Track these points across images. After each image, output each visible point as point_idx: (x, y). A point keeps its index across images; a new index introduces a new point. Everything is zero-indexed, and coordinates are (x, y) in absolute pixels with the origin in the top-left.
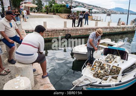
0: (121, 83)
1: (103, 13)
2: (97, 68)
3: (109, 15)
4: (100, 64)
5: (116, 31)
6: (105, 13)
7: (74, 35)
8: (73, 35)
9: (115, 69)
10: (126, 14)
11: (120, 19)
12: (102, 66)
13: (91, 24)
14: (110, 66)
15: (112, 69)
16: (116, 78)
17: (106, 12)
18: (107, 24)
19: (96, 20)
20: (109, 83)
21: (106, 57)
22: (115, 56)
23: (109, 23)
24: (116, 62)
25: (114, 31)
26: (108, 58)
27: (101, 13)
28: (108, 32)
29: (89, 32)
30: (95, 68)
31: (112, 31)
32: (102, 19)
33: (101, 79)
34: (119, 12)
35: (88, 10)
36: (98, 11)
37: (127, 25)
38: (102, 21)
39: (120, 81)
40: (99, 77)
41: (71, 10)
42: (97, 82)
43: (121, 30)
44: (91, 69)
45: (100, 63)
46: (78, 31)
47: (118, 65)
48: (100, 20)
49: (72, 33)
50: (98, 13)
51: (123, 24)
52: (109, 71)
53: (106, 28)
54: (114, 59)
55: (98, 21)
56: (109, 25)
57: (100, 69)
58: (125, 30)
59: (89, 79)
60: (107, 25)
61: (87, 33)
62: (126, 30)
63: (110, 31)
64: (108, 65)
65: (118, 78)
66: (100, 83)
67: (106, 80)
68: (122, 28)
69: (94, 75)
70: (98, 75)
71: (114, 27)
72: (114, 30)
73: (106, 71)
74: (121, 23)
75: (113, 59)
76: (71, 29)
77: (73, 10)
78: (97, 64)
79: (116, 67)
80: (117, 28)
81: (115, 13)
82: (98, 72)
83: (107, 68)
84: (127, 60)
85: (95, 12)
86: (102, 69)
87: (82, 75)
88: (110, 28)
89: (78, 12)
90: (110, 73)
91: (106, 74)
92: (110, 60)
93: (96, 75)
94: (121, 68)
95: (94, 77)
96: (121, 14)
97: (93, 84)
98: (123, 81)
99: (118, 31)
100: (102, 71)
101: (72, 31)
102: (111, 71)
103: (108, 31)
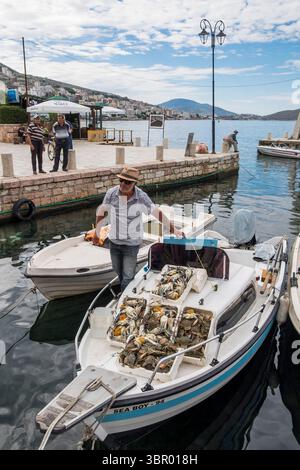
0: (217, 366)
1: (139, 117)
2: (132, 324)
3: (157, 123)
4: (143, 309)
5: (185, 175)
6: (145, 119)
7: (45, 201)
8: (43, 203)
9: (194, 319)
10: (207, 118)
11: (191, 136)
12: (151, 315)
14: (176, 309)
15: (183, 319)
16: (199, 353)
17: (148, 113)
19: (117, 141)
20: (177, 377)
21: (159, 277)
22: (188, 271)
23: (160, 150)
24: (193, 291)
25: (179, 175)
26: (166, 282)
27: (132, 119)
28: (162, 180)
29: (98, 185)
30: (126, 325)
31: (173, 177)
32: (138, 139)
33: (149, 367)
34: (186, 114)
35: (88, 110)
36: (122, 111)
37: (214, 152)
38: (138, 145)
39: (215, 362)
40: (141, 363)
41: (29, 109)
42: (135, 385)
43: (198, 171)
44: (109, 334)
45: (139, 304)
46: (59, 185)
47: (202, 300)
48: (131, 143)
49: (37, 195)
50: (122, 117)
51: (202, 151)
52: (175, 329)
53: (153, 168)
54: (188, 280)
55: (126, 144)
56: (160, 156)
57: (142, 328)
58: (211, 169)
59: (105, 382)
60: (155, 157)
61: (93, 192)
62: (214, 170)
63: (167, 177)
64: (168, 308)
65: (205, 351)
66: (148, 387)
67: (167, 368)
68: (201, 164)
69: (123, 357)
70: (136, 353)
71: (177, 161)
72: (177, 171)
73: (163, 334)
74: (197, 148)
75: (181, 284)
76: (33, 181)
77: (35, 109)
78: (129, 310)
79: (196, 311)
80: (187, 165)
81: (176, 116)
82: (137, 341)
83: (164, 319)
84: (227, 278)
85: (114, 115)
86: (148, 327)
87: (78, 367)
88: (165, 167)
89: (54, 116)
90: (178, 336)
91: (163, 345)
92: (175, 286)
93: (132, 357)
94: (210, 313)
95: (124, 364)
96: (192, 118)
97: (121, 398)
98: (222, 359)
99: (190, 174)
100: (150, 337)
101: (36, 188)
102: (180, 329)
103: (159, 177)
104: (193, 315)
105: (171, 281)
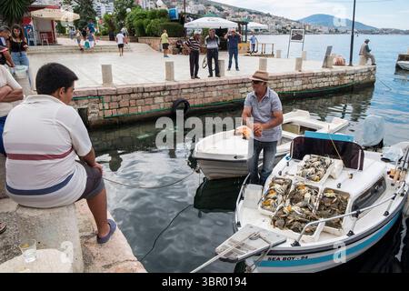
0: (352, 237)
1: (280, 31)
2: (280, 198)
3: (298, 37)
4: (289, 187)
5: (321, 85)
6: (285, 33)
7: (198, 102)
8: (196, 104)
9: (334, 198)
10: (346, 32)
11: (329, 49)
12: (295, 192)
13: (247, 67)
14: (318, 189)
15: (324, 197)
16: (337, 225)
17: (289, 28)
18: (294, 64)
19: (259, 53)
20: (318, 241)
21: (302, 163)
22: (328, 160)
23: (299, 61)
24: (330, 177)
25: (316, 85)
26: (308, 167)
27: (273, 33)
28: (299, 89)
29: (242, 90)
30: (274, 199)
31: (309, 86)
32: (279, 52)
33: (296, 230)
34: (325, 29)
35: (236, 25)
36: (264, 26)
37: (351, 65)
38: (279, 57)
39: (351, 233)
40: (289, 227)
41: (186, 25)
42: (285, 241)
43: (334, 81)
44: (260, 204)
45: (286, 183)
46: (210, 89)
47: (340, 184)
48: (273, 55)
49: (192, 96)
50: (264, 32)
51: (339, 64)
52: (316, 204)
53: (292, 77)
54: (327, 167)
55: (267, 56)
56: (299, 66)
57: (288, 201)
58: (347, 80)
59: (262, 235)
60: (294, 68)
61: (238, 96)
62: (350, 81)
63: (305, 86)
64: (310, 187)
65: (342, 224)
66: (297, 244)
67: (311, 232)
68: (338, 75)
69: (274, 221)
70: (285, 218)
71: (315, 72)
72: (314, 81)
73: (306, 207)
74: (335, 61)
75: (322, 169)
76: (189, 84)
77: (193, 26)
78: (277, 186)
79: (335, 191)
80: (324, 76)
81: (315, 30)
82: (286, 210)
83: (308, 196)
84: (361, 169)
85: (256, 30)
86: (294, 201)
87: (239, 224)
88: (303, 76)
89: (205, 31)
90: (319, 209)
91: (308, 215)
92: (316, 171)
93: (280, 221)
94: (348, 195)
95: (275, 226)
96: (330, 32)
97: (275, 248)
98: (357, 232)
99: (326, 84)
100: (296, 208)
101: (192, 90)
102: (321, 204)
103: (297, 85)
104: (332, 194)
105: (313, 166)
